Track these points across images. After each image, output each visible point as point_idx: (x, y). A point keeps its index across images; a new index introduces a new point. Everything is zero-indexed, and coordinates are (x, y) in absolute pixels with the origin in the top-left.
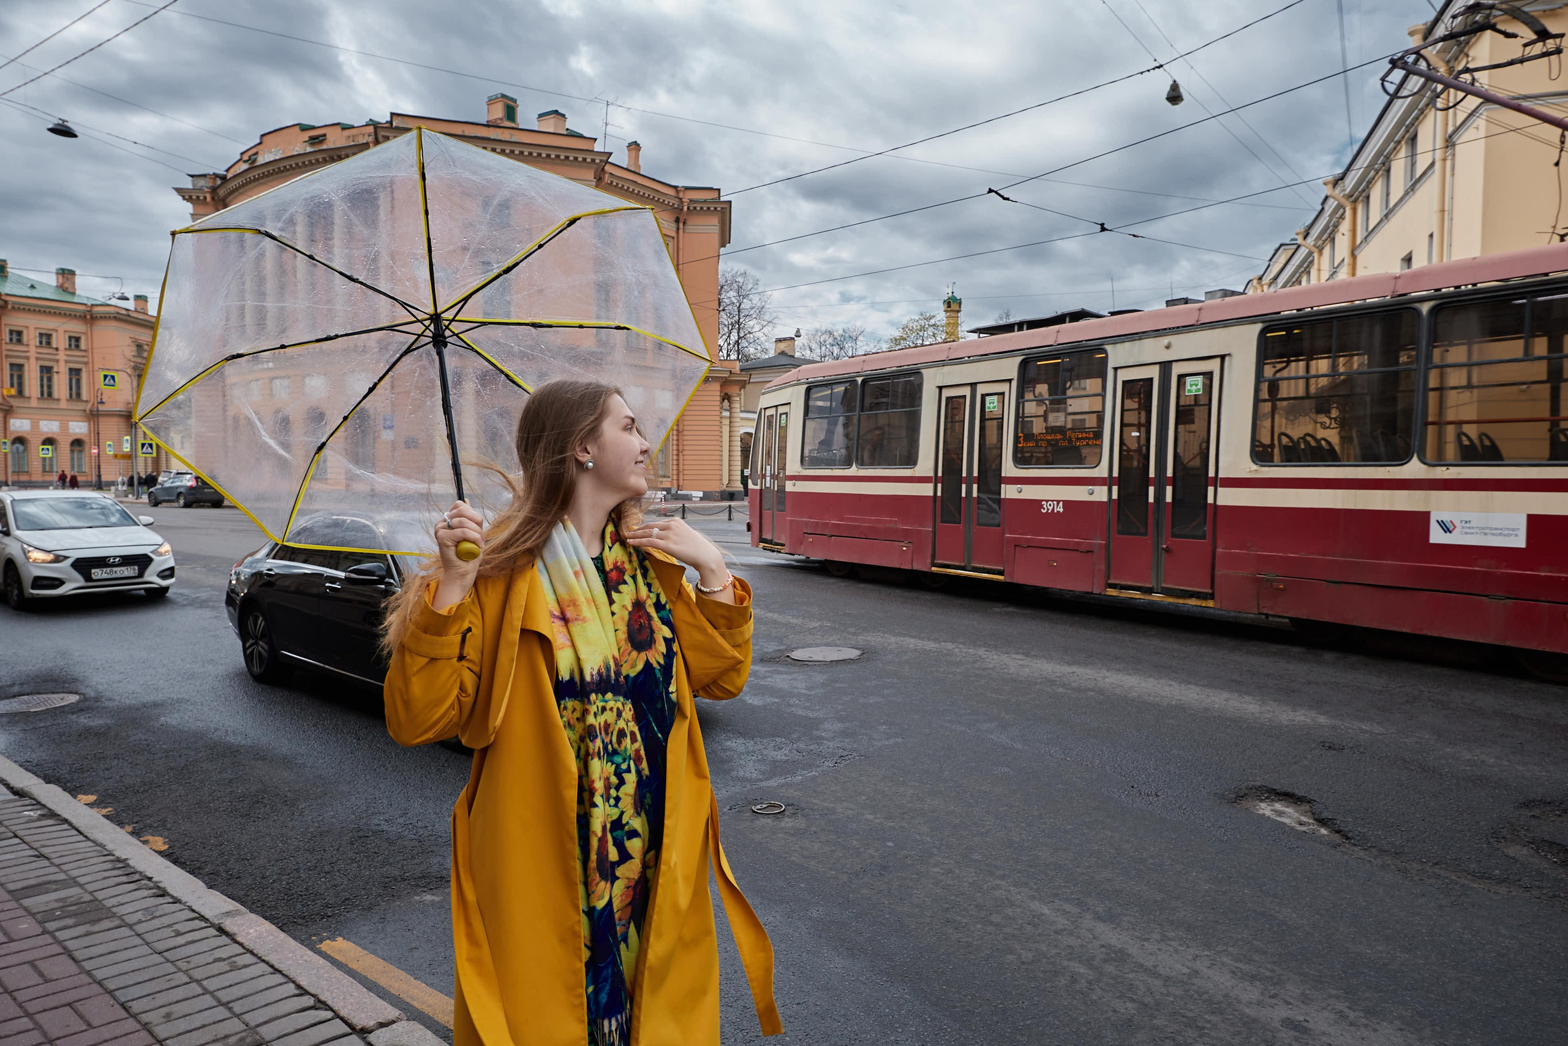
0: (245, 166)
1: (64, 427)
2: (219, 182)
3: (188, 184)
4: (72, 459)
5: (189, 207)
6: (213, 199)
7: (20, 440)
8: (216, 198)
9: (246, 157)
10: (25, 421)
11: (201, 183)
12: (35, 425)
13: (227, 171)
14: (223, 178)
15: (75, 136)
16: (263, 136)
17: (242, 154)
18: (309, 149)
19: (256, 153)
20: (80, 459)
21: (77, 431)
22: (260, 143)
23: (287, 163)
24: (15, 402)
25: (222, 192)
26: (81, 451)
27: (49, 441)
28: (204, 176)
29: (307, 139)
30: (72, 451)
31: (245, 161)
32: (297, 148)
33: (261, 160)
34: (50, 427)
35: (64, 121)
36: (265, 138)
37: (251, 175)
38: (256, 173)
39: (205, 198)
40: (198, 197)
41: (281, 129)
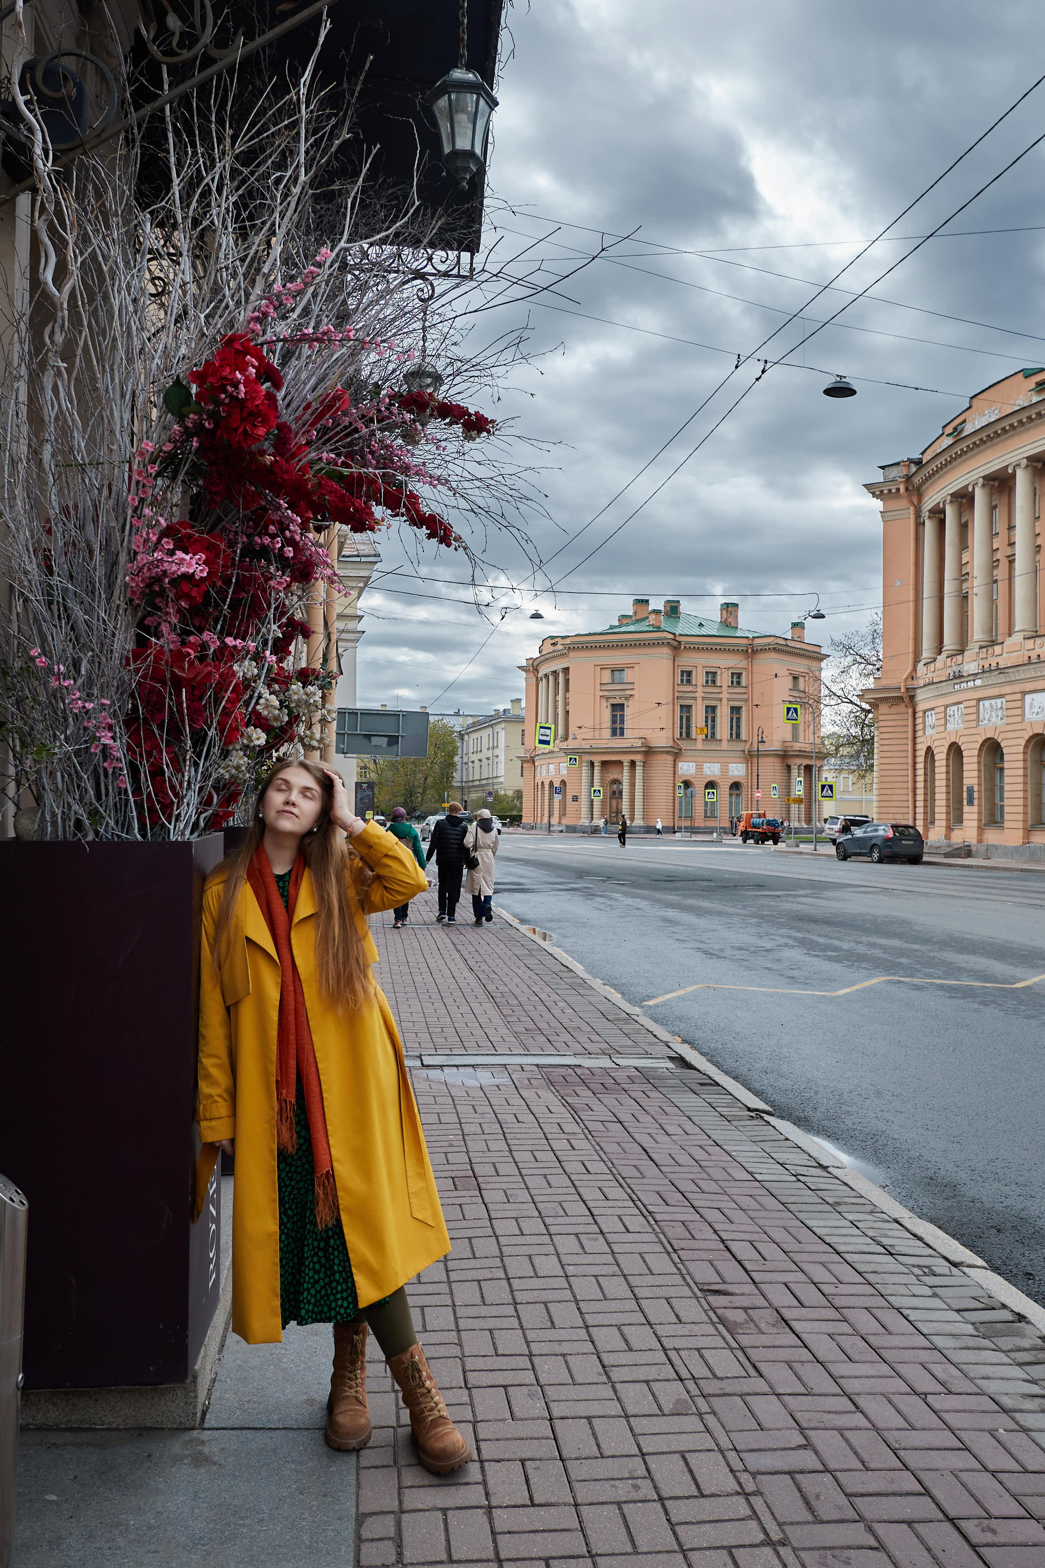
0: (949, 441)
1: (724, 770)
2: (914, 469)
3: (878, 477)
4: (731, 803)
5: (878, 504)
6: (907, 489)
7: (687, 784)
8: (910, 488)
9: (949, 430)
10: (691, 764)
11: (894, 473)
12: (699, 768)
13: (923, 453)
14: (918, 463)
15: (852, 392)
16: (972, 398)
17: (944, 427)
18: (1035, 399)
19: (964, 421)
20: (737, 804)
21: (736, 773)
22: (970, 407)
23: (1006, 424)
24: (683, 745)
25: (916, 480)
26: (738, 795)
27: (711, 785)
28: (898, 464)
29: (1033, 386)
30: (731, 795)
31: (948, 435)
32: (1018, 402)
33: (969, 429)
34: (712, 770)
35: (841, 377)
36: (974, 400)
37: (957, 449)
38: (963, 445)
39: (898, 490)
40: (890, 491)
41: (998, 382)
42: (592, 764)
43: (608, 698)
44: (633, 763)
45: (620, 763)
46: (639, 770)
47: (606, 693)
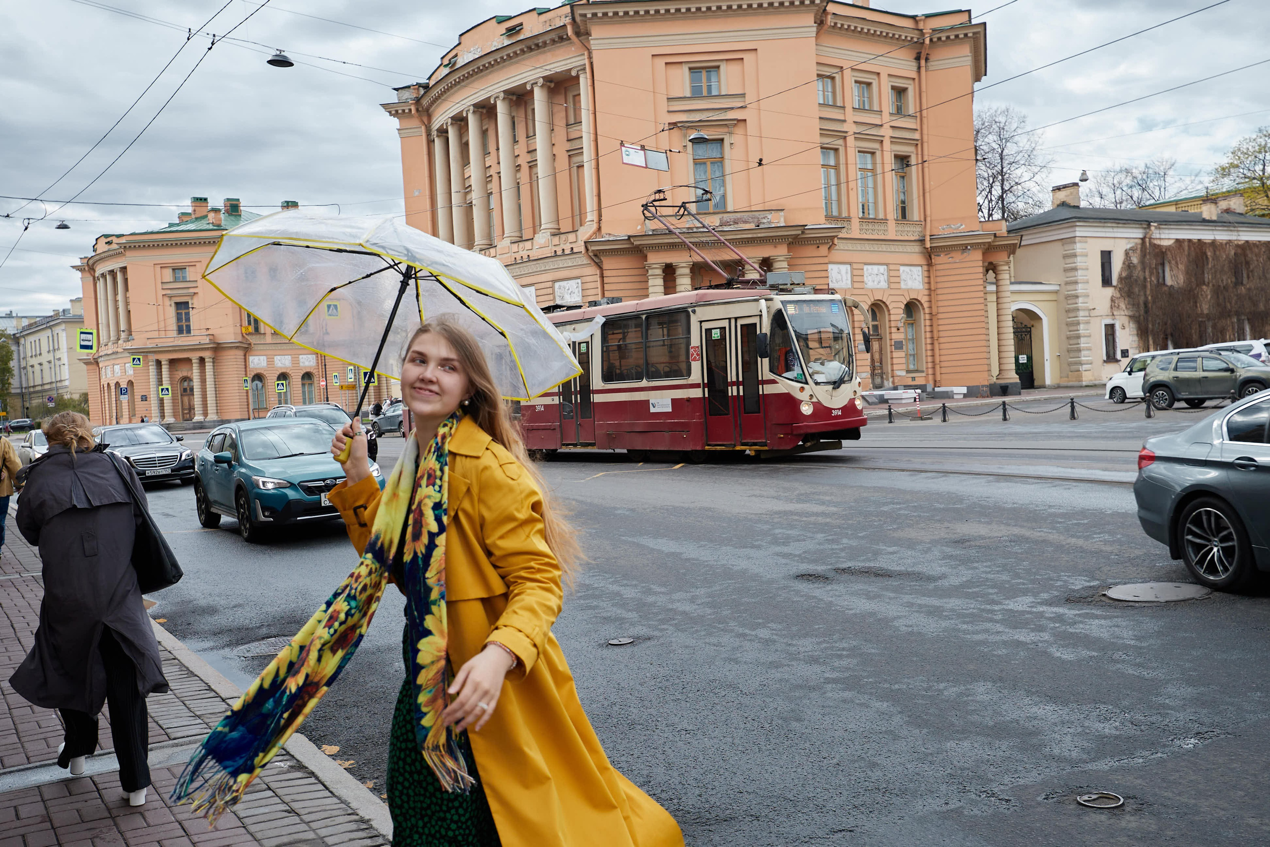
0: (446, 71)
1: (295, 361)
2: (422, 91)
3: (393, 98)
4: (304, 392)
5: (395, 122)
6: (417, 110)
7: (258, 377)
8: (420, 109)
9: (446, 62)
10: (262, 358)
11: (406, 95)
12: (270, 361)
13: (429, 78)
14: (426, 87)
15: (291, 65)
16: (461, 35)
17: (442, 58)
18: (507, 42)
19: (456, 56)
20: (310, 392)
21: (307, 364)
22: (459, 44)
23: (485, 61)
24: (253, 340)
25: (425, 102)
26: (311, 384)
27: (283, 376)
28: (408, 87)
29: (504, 31)
30: (303, 385)
31: (446, 66)
32: (495, 43)
33: (461, 62)
34: (283, 362)
35: (280, 51)
36: (463, 37)
37: (451, 79)
38: (456, 76)
39: (410, 110)
40: (404, 111)
41: (479, 25)
42: (159, 363)
43: (171, 297)
44: (202, 360)
45: (188, 361)
46: (209, 366)
47: (169, 292)
